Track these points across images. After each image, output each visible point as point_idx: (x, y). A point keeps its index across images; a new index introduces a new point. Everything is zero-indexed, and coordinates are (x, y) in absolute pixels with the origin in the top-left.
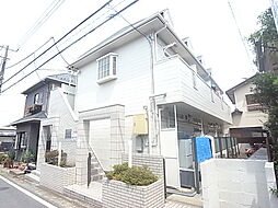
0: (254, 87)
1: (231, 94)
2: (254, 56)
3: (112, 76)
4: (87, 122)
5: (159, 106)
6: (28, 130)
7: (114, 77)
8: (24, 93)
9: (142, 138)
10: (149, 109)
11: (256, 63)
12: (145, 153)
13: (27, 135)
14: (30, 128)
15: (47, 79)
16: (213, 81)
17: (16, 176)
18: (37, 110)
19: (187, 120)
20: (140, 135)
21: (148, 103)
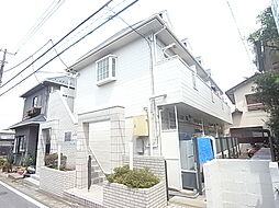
0: (256, 86)
1: (231, 94)
2: (253, 56)
3: (111, 78)
4: (86, 125)
5: (160, 107)
6: (27, 134)
7: (113, 78)
8: (23, 96)
9: (142, 139)
10: (149, 111)
11: (255, 63)
12: (146, 155)
13: (26, 139)
14: (29, 131)
15: (45, 82)
16: (213, 82)
17: (15, 180)
18: (36, 113)
19: (187, 121)
20: (140, 137)
21: (148, 104)
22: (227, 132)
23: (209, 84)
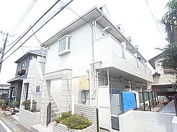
1: (152, 62)
3: (67, 50)
4: (49, 81)
5: (97, 70)
6: (16, 86)
7: (69, 51)
8: (16, 62)
9: (85, 92)
10: (90, 73)
15: (28, 53)
16: (139, 54)
17: (6, 116)
20: (84, 91)
21: (89, 68)
22: (149, 88)
23: (136, 55)
